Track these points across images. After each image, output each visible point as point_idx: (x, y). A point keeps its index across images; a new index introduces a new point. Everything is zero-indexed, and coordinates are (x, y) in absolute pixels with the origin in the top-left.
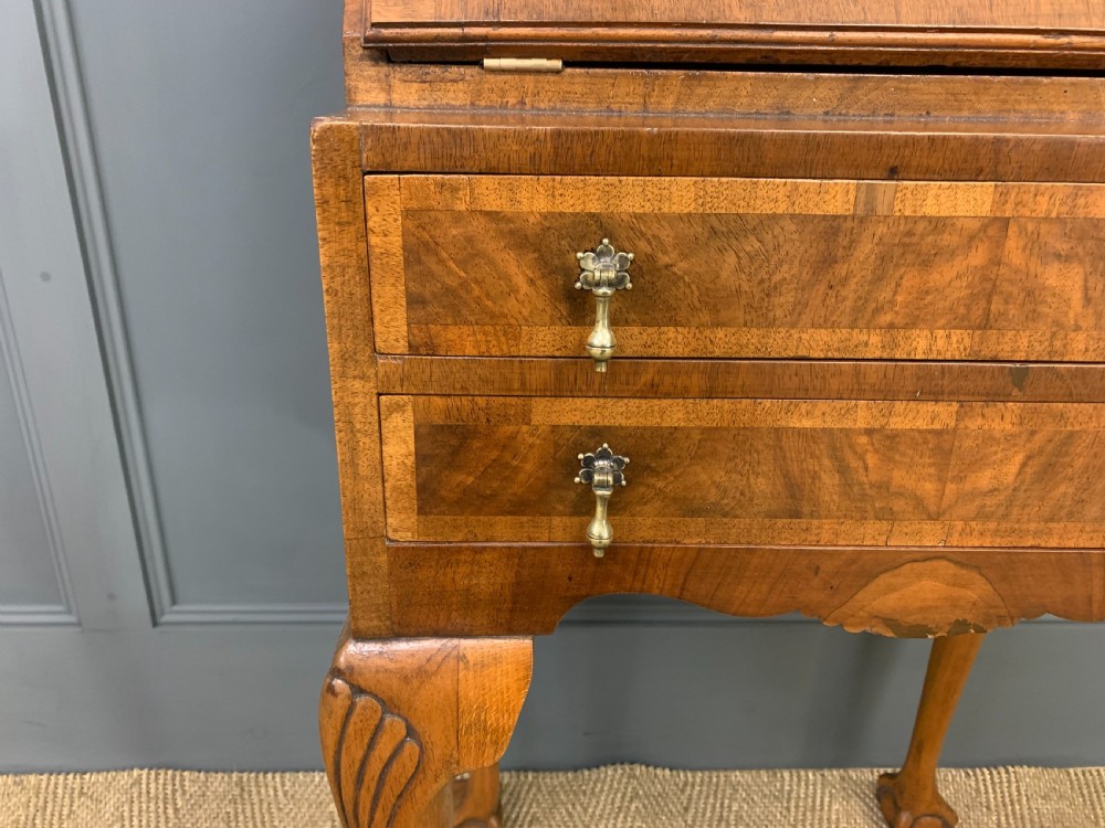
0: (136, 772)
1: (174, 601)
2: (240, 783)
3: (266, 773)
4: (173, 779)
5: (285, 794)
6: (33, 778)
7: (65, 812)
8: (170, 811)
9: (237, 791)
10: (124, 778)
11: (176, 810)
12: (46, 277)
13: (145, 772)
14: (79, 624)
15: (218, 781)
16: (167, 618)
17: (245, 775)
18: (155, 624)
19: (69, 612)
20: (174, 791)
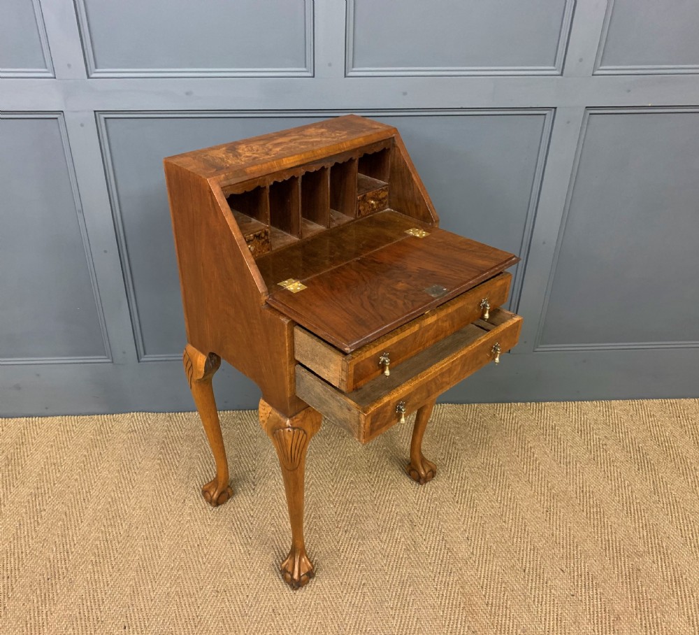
0: (132, 413)
1: (145, 354)
2: (169, 416)
3: (178, 413)
4: (145, 415)
5: (186, 419)
6: (96, 417)
7: (111, 426)
8: (147, 425)
9: (169, 419)
10: (128, 415)
11: (149, 424)
12: (105, 252)
13: (135, 413)
14: (113, 362)
15: (161, 416)
16: (143, 359)
17: (171, 414)
18: (139, 362)
19: (109, 358)
20: (147, 419)
